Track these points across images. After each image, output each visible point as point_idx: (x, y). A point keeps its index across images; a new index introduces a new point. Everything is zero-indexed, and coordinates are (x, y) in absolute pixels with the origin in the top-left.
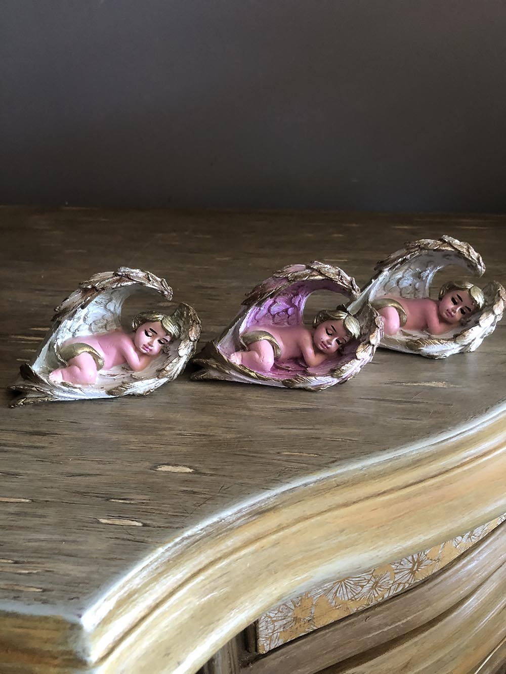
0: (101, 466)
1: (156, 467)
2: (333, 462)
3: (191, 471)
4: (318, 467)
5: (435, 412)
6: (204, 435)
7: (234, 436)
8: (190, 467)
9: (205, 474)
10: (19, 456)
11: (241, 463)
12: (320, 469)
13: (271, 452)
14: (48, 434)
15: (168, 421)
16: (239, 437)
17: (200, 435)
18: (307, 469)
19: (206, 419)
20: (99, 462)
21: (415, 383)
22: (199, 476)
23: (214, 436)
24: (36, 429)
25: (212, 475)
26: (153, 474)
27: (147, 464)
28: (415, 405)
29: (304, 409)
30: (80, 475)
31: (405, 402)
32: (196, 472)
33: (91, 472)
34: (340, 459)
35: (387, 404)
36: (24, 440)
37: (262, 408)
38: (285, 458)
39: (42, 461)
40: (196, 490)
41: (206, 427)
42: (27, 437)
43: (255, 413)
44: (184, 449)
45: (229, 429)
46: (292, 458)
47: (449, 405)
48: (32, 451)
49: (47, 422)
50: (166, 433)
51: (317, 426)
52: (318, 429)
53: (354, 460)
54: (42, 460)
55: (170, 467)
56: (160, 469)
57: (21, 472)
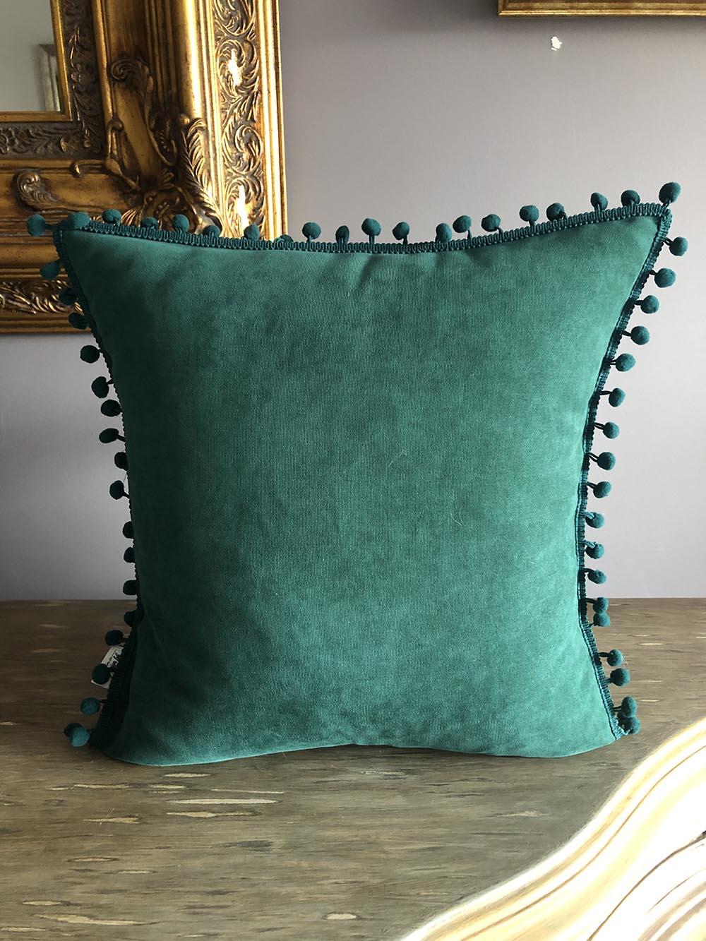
0: (283, 920)
1: (326, 916)
2: (461, 898)
3: (355, 917)
4: (450, 905)
5: (531, 843)
6: (355, 882)
7: (379, 881)
8: (353, 914)
9: (365, 919)
10: (211, 916)
11: (392, 906)
12: (452, 906)
13: (412, 893)
14: (228, 892)
15: (322, 870)
16: (384, 882)
17: (353, 882)
18: (443, 907)
19: (352, 865)
20: (280, 916)
21: (512, 813)
22: (360, 921)
23: (363, 882)
24: (214, 889)
25: (371, 920)
26: (325, 923)
27: (318, 915)
28: (515, 837)
29: (429, 849)
30: (268, 930)
31: (508, 834)
32: (359, 918)
33: (275, 927)
34: (467, 895)
35: (493, 838)
36: (210, 901)
37: (396, 850)
38: (424, 898)
39: (232, 920)
40: (363, 934)
41: (355, 873)
42: (210, 898)
43: (391, 856)
44: (342, 897)
45: (374, 874)
46: (430, 898)
47: (540, 835)
48: (220, 911)
49: (221, 881)
50: (325, 882)
51: (443, 865)
52: (444, 868)
53: (476, 895)
54: (232, 918)
55: (337, 915)
56: (329, 918)
57: (219, 931)
